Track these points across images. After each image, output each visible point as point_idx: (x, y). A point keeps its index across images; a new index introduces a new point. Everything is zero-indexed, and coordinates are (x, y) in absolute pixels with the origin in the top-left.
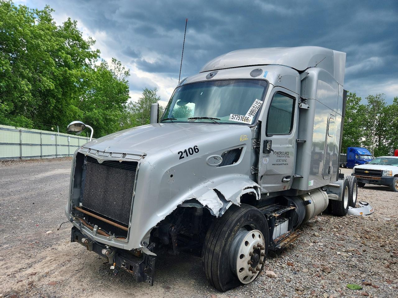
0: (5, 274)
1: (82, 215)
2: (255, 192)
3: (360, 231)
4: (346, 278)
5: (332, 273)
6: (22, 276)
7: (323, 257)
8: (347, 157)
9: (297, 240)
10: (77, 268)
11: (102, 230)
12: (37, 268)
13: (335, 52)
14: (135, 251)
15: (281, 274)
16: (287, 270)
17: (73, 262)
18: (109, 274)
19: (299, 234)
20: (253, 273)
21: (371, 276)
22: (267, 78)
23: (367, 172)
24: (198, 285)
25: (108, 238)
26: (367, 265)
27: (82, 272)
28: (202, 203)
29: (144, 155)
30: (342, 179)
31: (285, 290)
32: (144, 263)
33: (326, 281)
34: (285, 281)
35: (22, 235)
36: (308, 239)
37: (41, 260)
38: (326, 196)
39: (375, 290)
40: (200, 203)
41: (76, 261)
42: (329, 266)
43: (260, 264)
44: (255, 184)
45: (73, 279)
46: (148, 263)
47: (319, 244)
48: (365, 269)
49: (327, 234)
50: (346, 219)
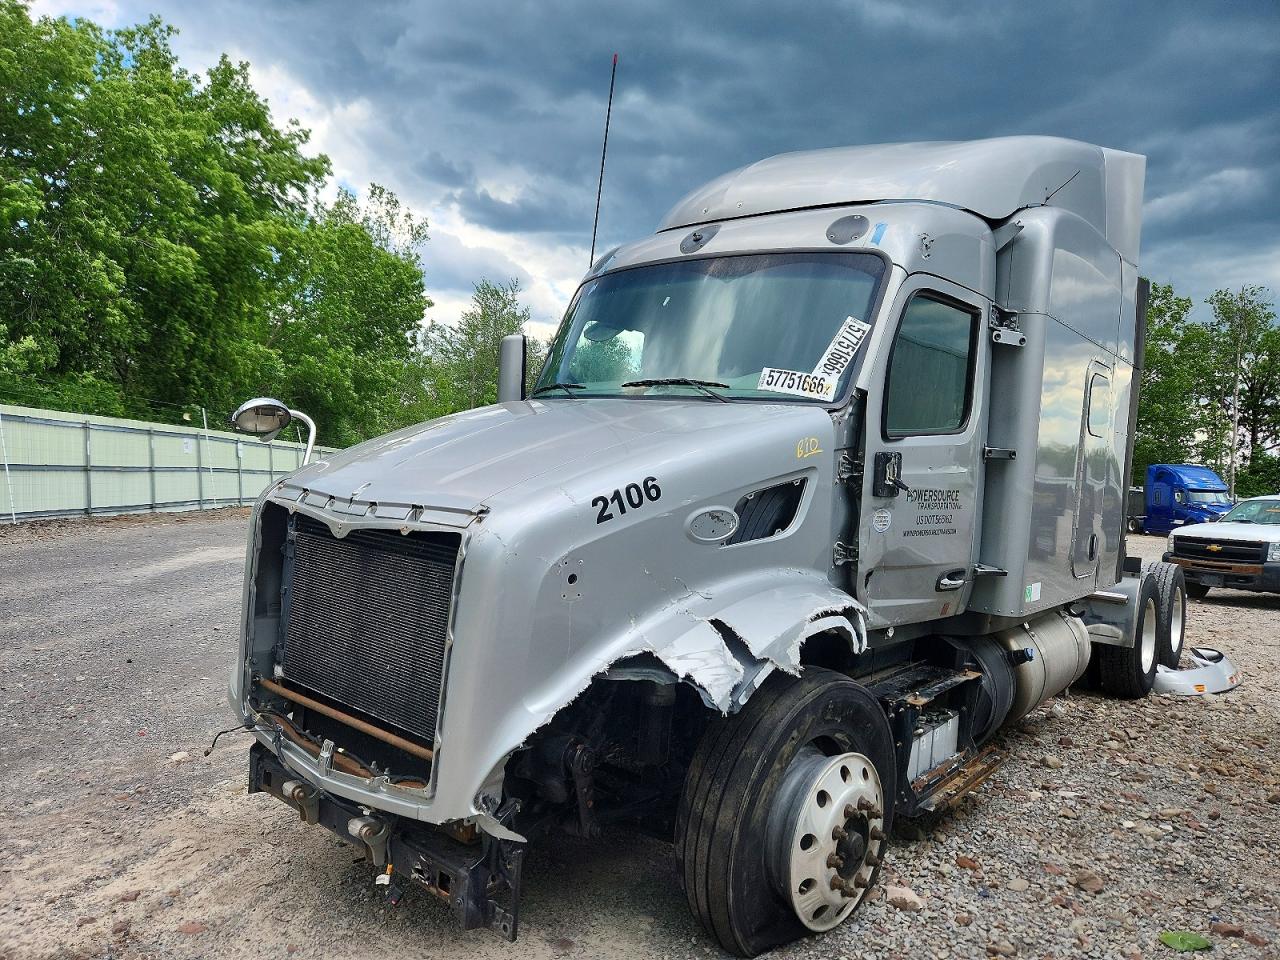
0: (40, 897)
1: (282, 706)
2: (849, 627)
3: (1197, 749)
4: (1154, 911)
5: (1109, 894)
6: (96, 904)
7: (1077, 836)
8: (1145, 499)
9: (987, 780)
10: (269, 877)
11: (347, 756)
12: (143, 876)
13: (1108, 152)
14: (455, 827)
15: (939, 898)
16: (956, 885)
17: (256, 856)
18: (374, 896)
19: (996, 760)
20: (844, 894)
21: (1238, 903)
22: (882, 247)
23: (1215, 547)
24: (661, 933)
25: (368, 781)
26: (1225, 867)
27: (288, 891)
28: (672, 667)
29: (482, 512)
30: (1133, 575)
31: (953, 954)
32: (486, 864)
33: (1088, 920)
34: (952, 922)
35: (92, 765)
36: (1024, 778)
37: (155, 849)
38: (1081, 634)
39: (1256, 952)
40: (666, 669)
41: (265, 853)
42: (1099, 869)
43: (868, 864)
44: (848, 602)
45: (257, 915)
46: (497, 866)
47: (1062, 793)
48: (1218, 880)
49: (1089, 759)
50: (1149, 708)
